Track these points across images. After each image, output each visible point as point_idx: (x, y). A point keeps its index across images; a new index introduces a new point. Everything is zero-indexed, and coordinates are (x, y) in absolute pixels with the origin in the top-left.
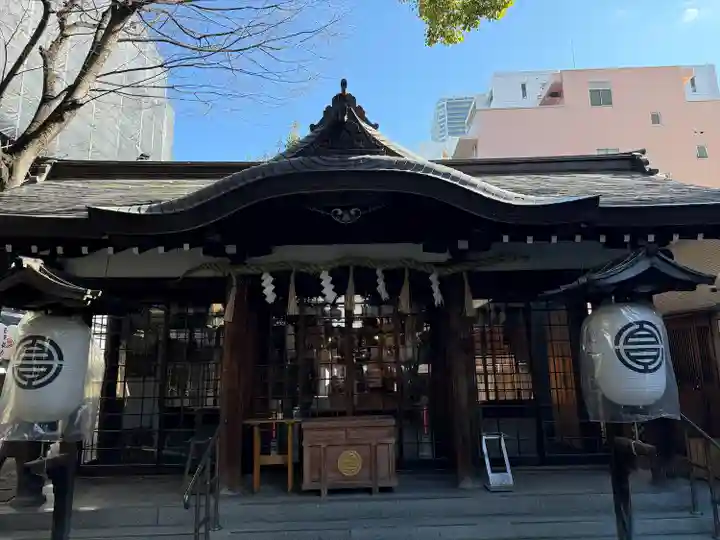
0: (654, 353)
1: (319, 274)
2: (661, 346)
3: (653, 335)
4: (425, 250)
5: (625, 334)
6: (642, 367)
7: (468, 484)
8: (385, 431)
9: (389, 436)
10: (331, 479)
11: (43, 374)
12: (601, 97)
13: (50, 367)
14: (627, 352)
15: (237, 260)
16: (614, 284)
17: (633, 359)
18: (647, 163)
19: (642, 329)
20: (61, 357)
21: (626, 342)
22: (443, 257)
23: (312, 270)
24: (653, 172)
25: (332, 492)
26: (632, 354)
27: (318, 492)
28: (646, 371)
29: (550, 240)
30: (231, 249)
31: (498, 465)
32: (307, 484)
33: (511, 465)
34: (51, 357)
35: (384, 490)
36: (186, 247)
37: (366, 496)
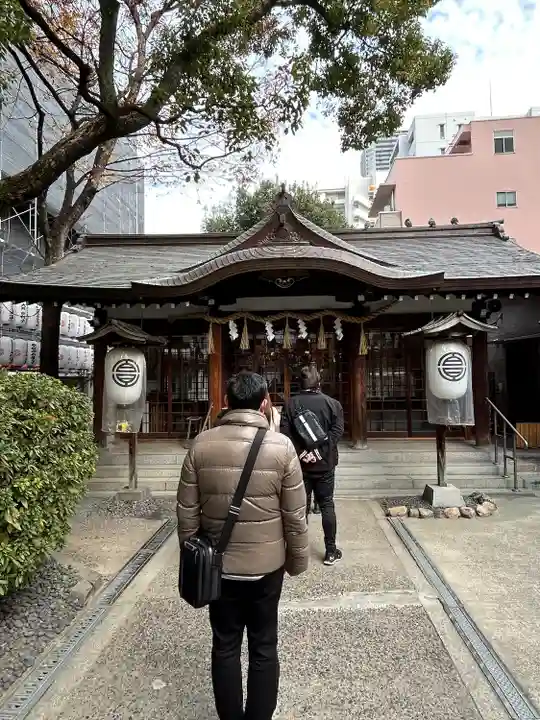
0: (460, 370)
1: (264, 323)
2: (463, 367)
3: (460, 360)
4: (337, 300)
5: (444, 359)
6: (452, 379)
7: (359, 446)
11: (132, 379)
12: (504, 146)
14: (444, 369)
18: (502, 231)
19: (453, 357)
20: (139, 371)
22: (348, 305)
24: (506, 239)
26: (446, 371)
28: (454, 380)
29: (413, 298)
34: (135, 371)
36: (188, 304)
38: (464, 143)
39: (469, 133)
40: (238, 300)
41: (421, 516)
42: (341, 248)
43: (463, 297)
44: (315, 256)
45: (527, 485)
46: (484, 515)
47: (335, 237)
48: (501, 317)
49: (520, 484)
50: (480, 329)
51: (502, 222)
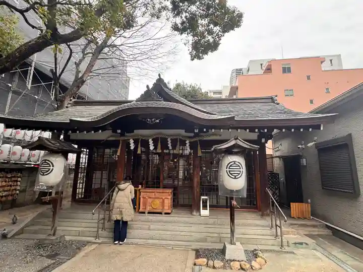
0: (239, 172)
1: (148, 140)
3: (239, 166)
5: (229, 165)
6: (234, 177)
7: (195, 213)
8: (167, 194)
9: (169, 196)
10: (149, 209)
11: (47, 171)
12: (286, 70)
13: (49, 169)
14: (229, 171)
15: (122, 135)
16: (224, 148)
17: (231, 174)
18: (277, 100)
19: (235, 164)
20: (53, 166)
21: (229, 168)
22: (191, 135)
23: (146, 139)
24: (278, 104)
25: (149, 213)
26: (231, 172)
27: (144, 213)
28: (235, 178)
30: (119, 131)
31: (205, 207)
32: (141, 210)
33: (209, 207)
34: (50, 166)
35: (166, 213)
36: (100, 131)
37: (161, 215)
38: (269, 70)
39: (271, 65)
40: (135, 131)
41: (214, 267)
42: (187, 105)
43: (248, 130)
44: (168, 107)
45: (289, 245)
46: (256, 269)
47: (189, 102)
48: (281, 145)
49: (285, 243)
50: (249, 147)
51: (277, 96)
